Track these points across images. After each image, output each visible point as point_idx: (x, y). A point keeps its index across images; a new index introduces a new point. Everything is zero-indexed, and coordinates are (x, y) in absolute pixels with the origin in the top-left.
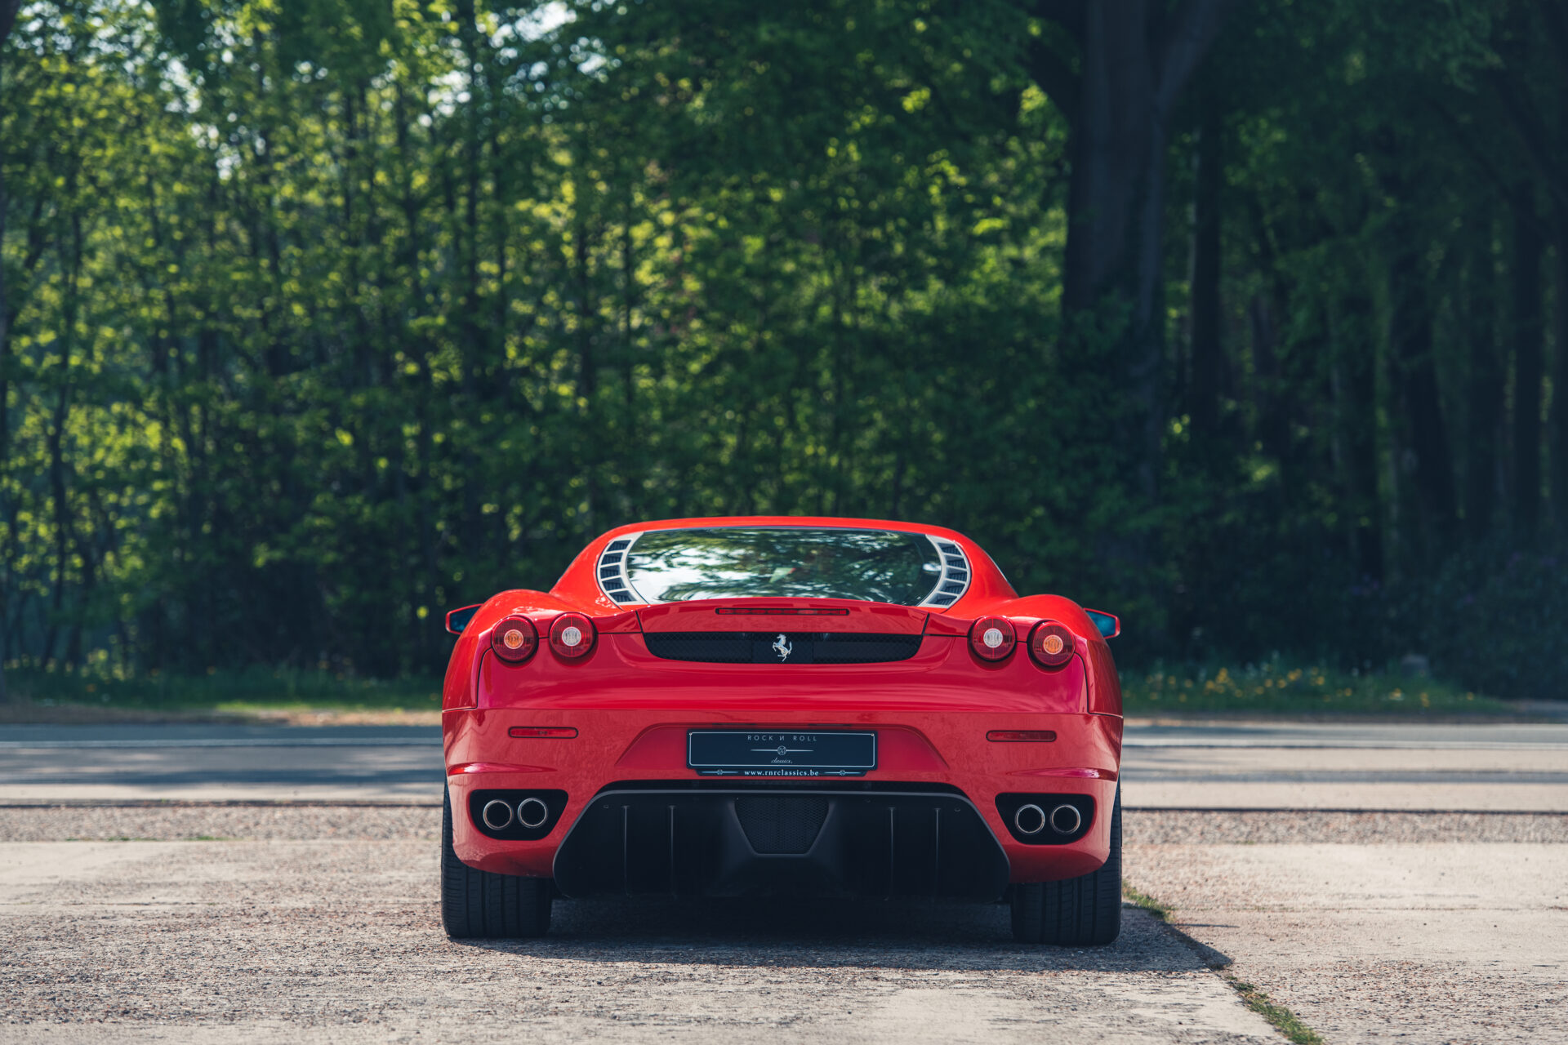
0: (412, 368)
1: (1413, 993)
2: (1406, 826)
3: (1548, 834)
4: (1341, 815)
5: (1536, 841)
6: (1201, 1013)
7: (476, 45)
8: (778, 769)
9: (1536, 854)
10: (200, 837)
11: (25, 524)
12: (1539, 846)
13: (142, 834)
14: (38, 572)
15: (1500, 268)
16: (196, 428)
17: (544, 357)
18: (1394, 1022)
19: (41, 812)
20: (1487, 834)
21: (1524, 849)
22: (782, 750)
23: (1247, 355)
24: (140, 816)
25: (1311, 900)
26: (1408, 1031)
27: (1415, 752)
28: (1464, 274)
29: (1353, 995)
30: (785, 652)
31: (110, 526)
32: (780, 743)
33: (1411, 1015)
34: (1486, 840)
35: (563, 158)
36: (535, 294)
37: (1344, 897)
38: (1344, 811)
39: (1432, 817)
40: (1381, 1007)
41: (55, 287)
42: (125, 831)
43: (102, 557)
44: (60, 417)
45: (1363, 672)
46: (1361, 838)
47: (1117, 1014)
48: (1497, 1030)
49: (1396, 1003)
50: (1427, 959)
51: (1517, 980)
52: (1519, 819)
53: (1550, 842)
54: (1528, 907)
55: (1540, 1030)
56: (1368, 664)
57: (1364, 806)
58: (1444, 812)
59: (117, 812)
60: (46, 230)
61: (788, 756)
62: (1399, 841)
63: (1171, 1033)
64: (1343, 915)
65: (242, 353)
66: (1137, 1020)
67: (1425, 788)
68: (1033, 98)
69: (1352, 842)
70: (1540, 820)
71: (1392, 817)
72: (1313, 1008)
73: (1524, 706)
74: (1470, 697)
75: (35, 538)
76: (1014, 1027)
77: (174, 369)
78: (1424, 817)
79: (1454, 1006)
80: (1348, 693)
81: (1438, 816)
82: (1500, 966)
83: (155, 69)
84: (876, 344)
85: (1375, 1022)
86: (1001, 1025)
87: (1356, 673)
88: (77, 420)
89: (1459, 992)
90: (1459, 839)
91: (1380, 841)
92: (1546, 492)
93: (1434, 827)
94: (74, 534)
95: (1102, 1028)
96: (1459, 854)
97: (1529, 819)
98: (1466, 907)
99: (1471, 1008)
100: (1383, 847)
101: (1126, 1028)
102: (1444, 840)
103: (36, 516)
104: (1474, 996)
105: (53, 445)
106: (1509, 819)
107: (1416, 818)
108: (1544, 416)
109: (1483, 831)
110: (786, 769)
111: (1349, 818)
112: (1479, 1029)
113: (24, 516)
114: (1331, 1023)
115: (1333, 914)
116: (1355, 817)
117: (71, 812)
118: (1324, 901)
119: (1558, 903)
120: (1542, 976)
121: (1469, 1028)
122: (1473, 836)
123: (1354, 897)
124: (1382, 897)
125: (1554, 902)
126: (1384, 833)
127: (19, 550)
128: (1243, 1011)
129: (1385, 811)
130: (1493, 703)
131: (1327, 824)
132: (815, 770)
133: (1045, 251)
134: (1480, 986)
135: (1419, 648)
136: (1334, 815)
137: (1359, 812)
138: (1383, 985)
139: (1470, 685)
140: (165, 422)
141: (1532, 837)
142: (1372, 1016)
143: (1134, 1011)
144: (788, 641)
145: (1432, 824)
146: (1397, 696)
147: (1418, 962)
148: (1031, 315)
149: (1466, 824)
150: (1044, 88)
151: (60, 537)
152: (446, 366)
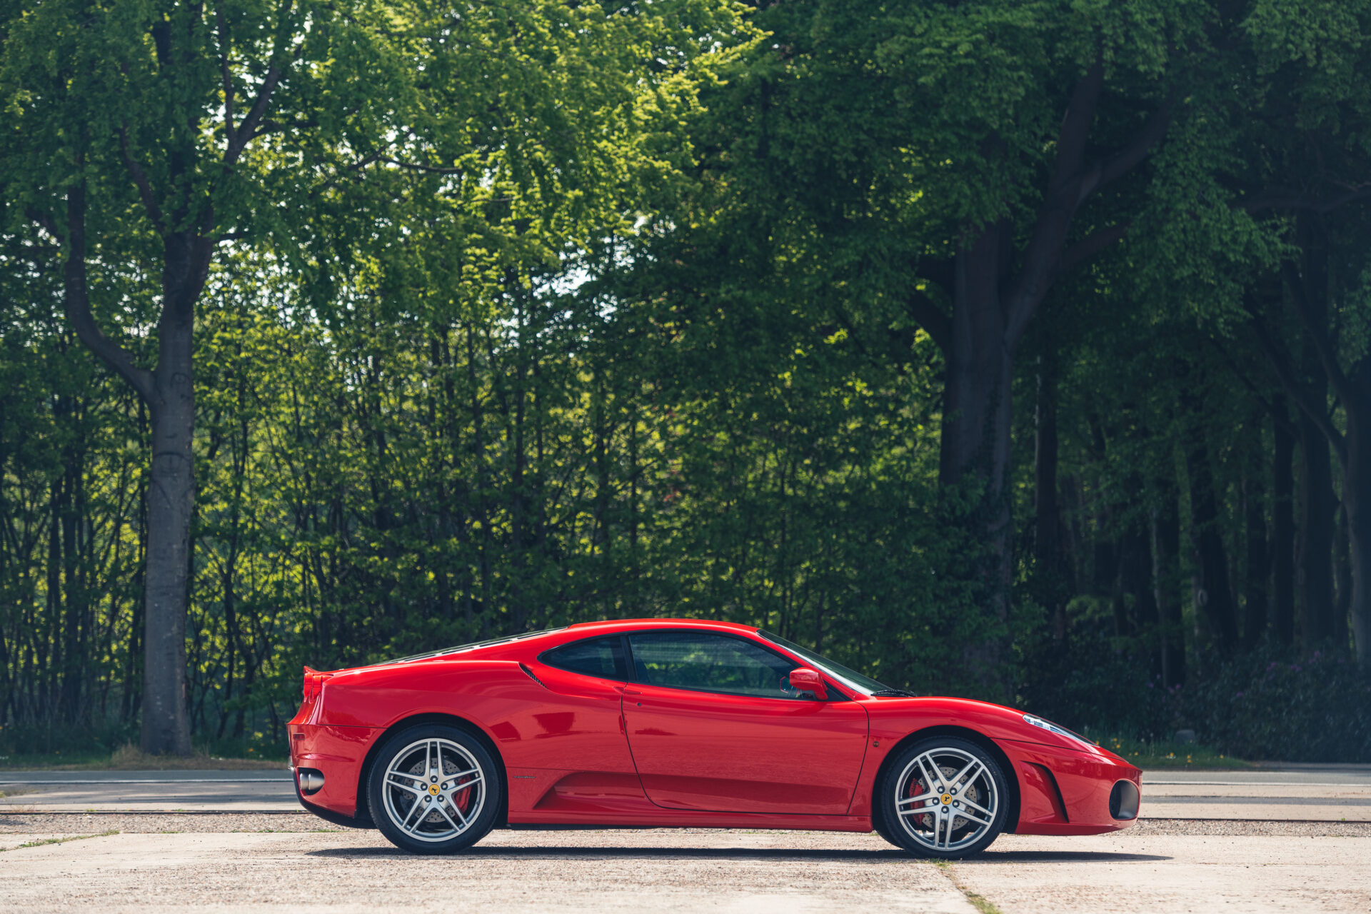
0: (477, 525)
7: (523, 299)
10: (320, 830)
11: (206, 638)
13: (281, 829)
14: (214, 672)
16: (325, 570)
17: (571, 517)
19: (215, 817)
24: (280, 819)
31: (265, 639)
35: (586, 378)
36: (566, 474)
41: (228, 469)
42: (271, 827)
43: (260, 663)
44: (232, 561)
45: (1148, 741)
56: (1151, 736)
59: (266, 817)
60: (222, 431)
65: (360, 516)
68: (921, 336)
73: (1260, 764)
75: (213, 648)
77: (312, 526)
80: (1137, 756)
83: (301, 318)
84: (805, 508)
87: (1142, 742)
88: (244, 563)
94: (242, 646)
103: (214, 633)
105: (226, 580)
113: (205, 632)
117: (235, 817)
127: (201, 657)
140: (306, 567)
146: (1172, 758)
148: (915, 489)
150: (929, 329)
151: (230, 647)
152: (501, 524)
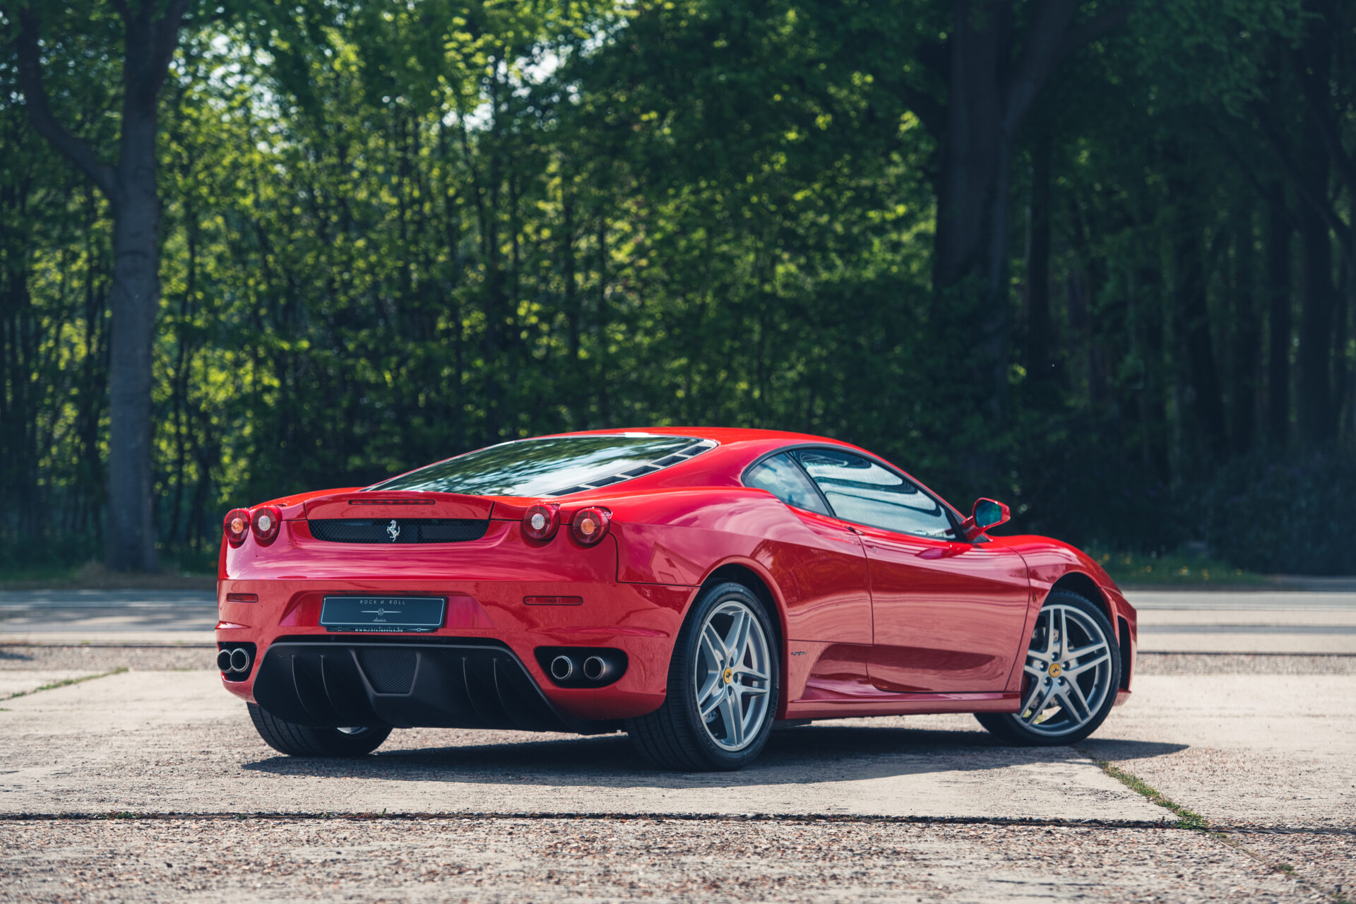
1: (1217, 767)
2: (1199, 663)
3: (1301, 668)
4: (1152, 656)
5: (1293, 672)
6: (1077, 778)
9: (1294, 682)
12: (1295, 677)
15: (1258, 246)
18: (1206, 784)
20: (1258, 668)
21: (1284, 679)
23: (1064, 311)
25: (1139, 711)
26: (1215, 789)
27: (1202, 612)
28: (1232, 252)
29: (1176, 768)
30: (394, 534)
33: (1217, 780)
34: (1259, 673)
37: (1161, 709)
38: (1154, 653)
39: (1218, 657)
40: (1197, 775)
45: (1159, 555)
46: (1169, 671)
47: (1021, 778)
48: (1274, 788)
49: (1205, 773)
50: (1223, 746)
51: (1286, 759)
52: (1279, 659)
53: (1303, 673)
54: (1290, 714)
55: (1303, 788)
56: (1163, 549)
57: (1168, 649)
58: (1227, 654)
62: (1195, 673)
63: (1059, 789)
64: (1162, 721)
66: (1035, 782)
67: (1211, 637)
68: (910, 121)
69: (1162, 673)
70: (1295, 659)
71: (1189, 657)
72: (1151, 776)
73: (1279, 579)
74: (1239, 573)
76: (954, 785)
78: (1212, 657)
79: (1245, 774)
80: (1149, 570)
81: (1221, 657)
82: (1274, 751)
84: (795, 309)
85: (1193, 783)
86: (946, 784)
87: (1154, 555)
89: (1248, 766)
90: (1238, 672)
91: (1182, 673)
92: (1293, 418)
93: (1220, 663)
95: (1013, 786)
96: (1240, 682)
97: (1287, 658)
98: (1247, 715)
99: (1256, 775)
100: (1184, 677)
101: (1029, 786)
102: (1227, 673)
104: (1257, 768)
106: (1273, 658)
107: (1206, 658)
108: (1292, 359)
109: (1255, 667)
111: (1158, 657)
112: (1263, 787)
114: (1164, 784)
115: (1156, 720)
116: (1162, 657)
118: (1147, 711)
119: (1311, 712)
120: (1303, 757)
121: (1257, 787)
122: (1249, 670)
123: (1169, 709)
124: (1188, 709)
125: (1307, 712)
126: (1185, 667)
128: (1105, 777)
129: (1184, 653)
130: (1256, 577)
131: (1143, 662)
133: (920, 236)
134: (1261, 762)
135: (1198, 536)
136: (1147, 656)
137: (1165, 653)
138: (1196, 762)
139: (1237, 563)
141: (1290, 670)
142: (1192, 781)
143: (1032, 777)
144: (398, 525)
145: (1219, 661)
146: (1185, 572)
147: (1217, 748)
149: (1242, 662)
150: (917, 113)
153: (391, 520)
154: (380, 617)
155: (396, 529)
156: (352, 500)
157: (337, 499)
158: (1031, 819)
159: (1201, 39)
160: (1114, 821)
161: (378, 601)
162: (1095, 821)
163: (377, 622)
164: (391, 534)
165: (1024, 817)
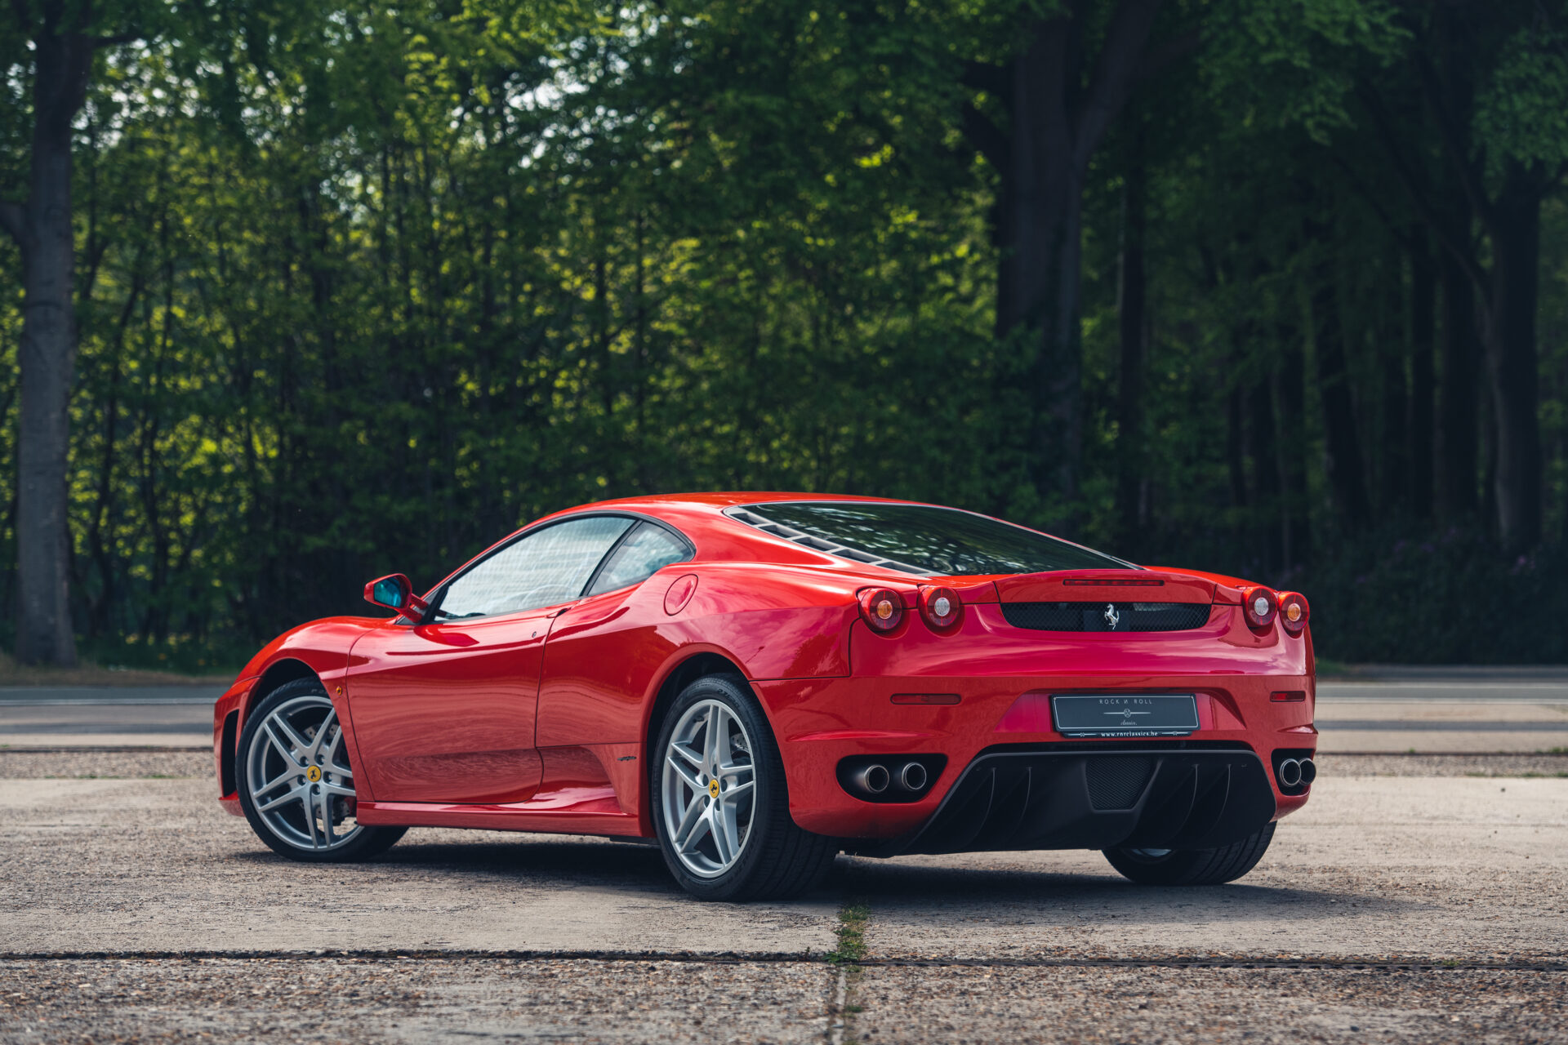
8: (1127, 731)
22: (1125, 713)
30: (1115, 620)
32: (1126, 706)
61: (1133, 718)
110: (1133, 731)
132: (1154, 730)
144: (1115, 610)
153: (1107, 604)
154: (1128, 720)
155: (1115, 615)
156: (1067, 581)
157: (1051, 579)
158: (654, 952)
159: (1280, 55)
160: (752, 954)
161: (1121, 700)
162: (730, 954)
163: (1125, 725)
164: (1109, 621)
165: (645, 950)
